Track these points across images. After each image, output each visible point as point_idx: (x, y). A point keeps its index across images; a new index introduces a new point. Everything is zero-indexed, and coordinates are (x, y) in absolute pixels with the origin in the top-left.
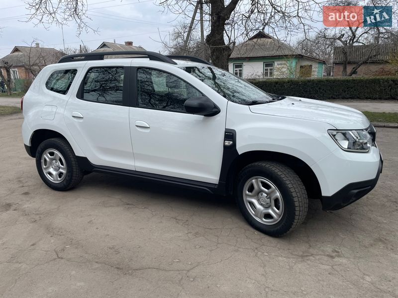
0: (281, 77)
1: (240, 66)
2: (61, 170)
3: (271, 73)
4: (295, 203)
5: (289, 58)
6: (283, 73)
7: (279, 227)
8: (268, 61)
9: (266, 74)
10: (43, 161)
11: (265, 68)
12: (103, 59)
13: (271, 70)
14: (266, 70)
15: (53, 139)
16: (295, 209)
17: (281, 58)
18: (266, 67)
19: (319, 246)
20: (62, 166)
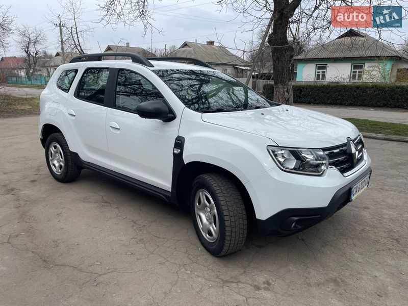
0: (371, 81)
1: (324, 68)
2: (61, 163)
3: (360, 76)
4: (226, 222)
5: (382, 60)
6: (373, 77)
7: (215, 247)
8: (358, 62)
9: (354, 77)
10: (49, 153)
11: (352, 70)
12: (101, 60)
13: (359, 72)
14: (354, 72)
15: (56, 134)
16: (225, 228)
17: (373, 60)
18: (354, 69)
19: (253, 274)
20: (61, 159)
